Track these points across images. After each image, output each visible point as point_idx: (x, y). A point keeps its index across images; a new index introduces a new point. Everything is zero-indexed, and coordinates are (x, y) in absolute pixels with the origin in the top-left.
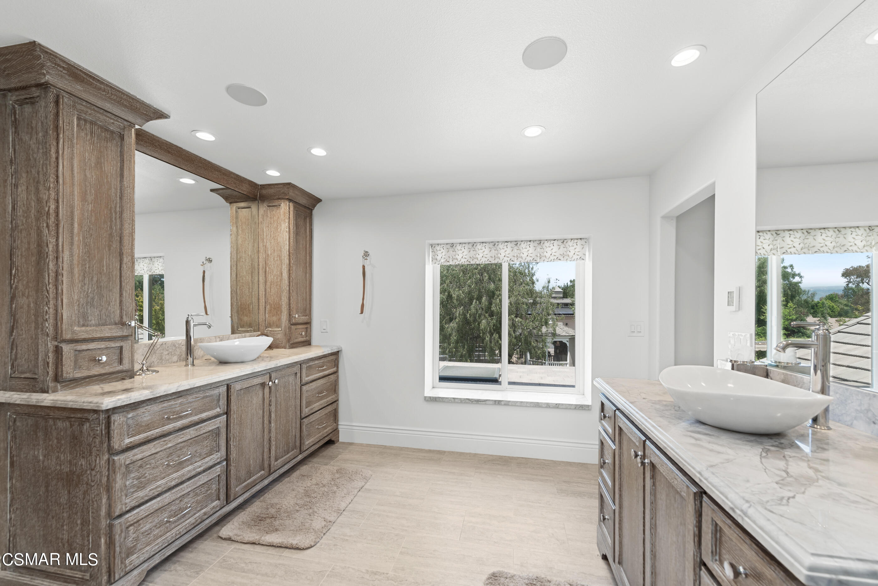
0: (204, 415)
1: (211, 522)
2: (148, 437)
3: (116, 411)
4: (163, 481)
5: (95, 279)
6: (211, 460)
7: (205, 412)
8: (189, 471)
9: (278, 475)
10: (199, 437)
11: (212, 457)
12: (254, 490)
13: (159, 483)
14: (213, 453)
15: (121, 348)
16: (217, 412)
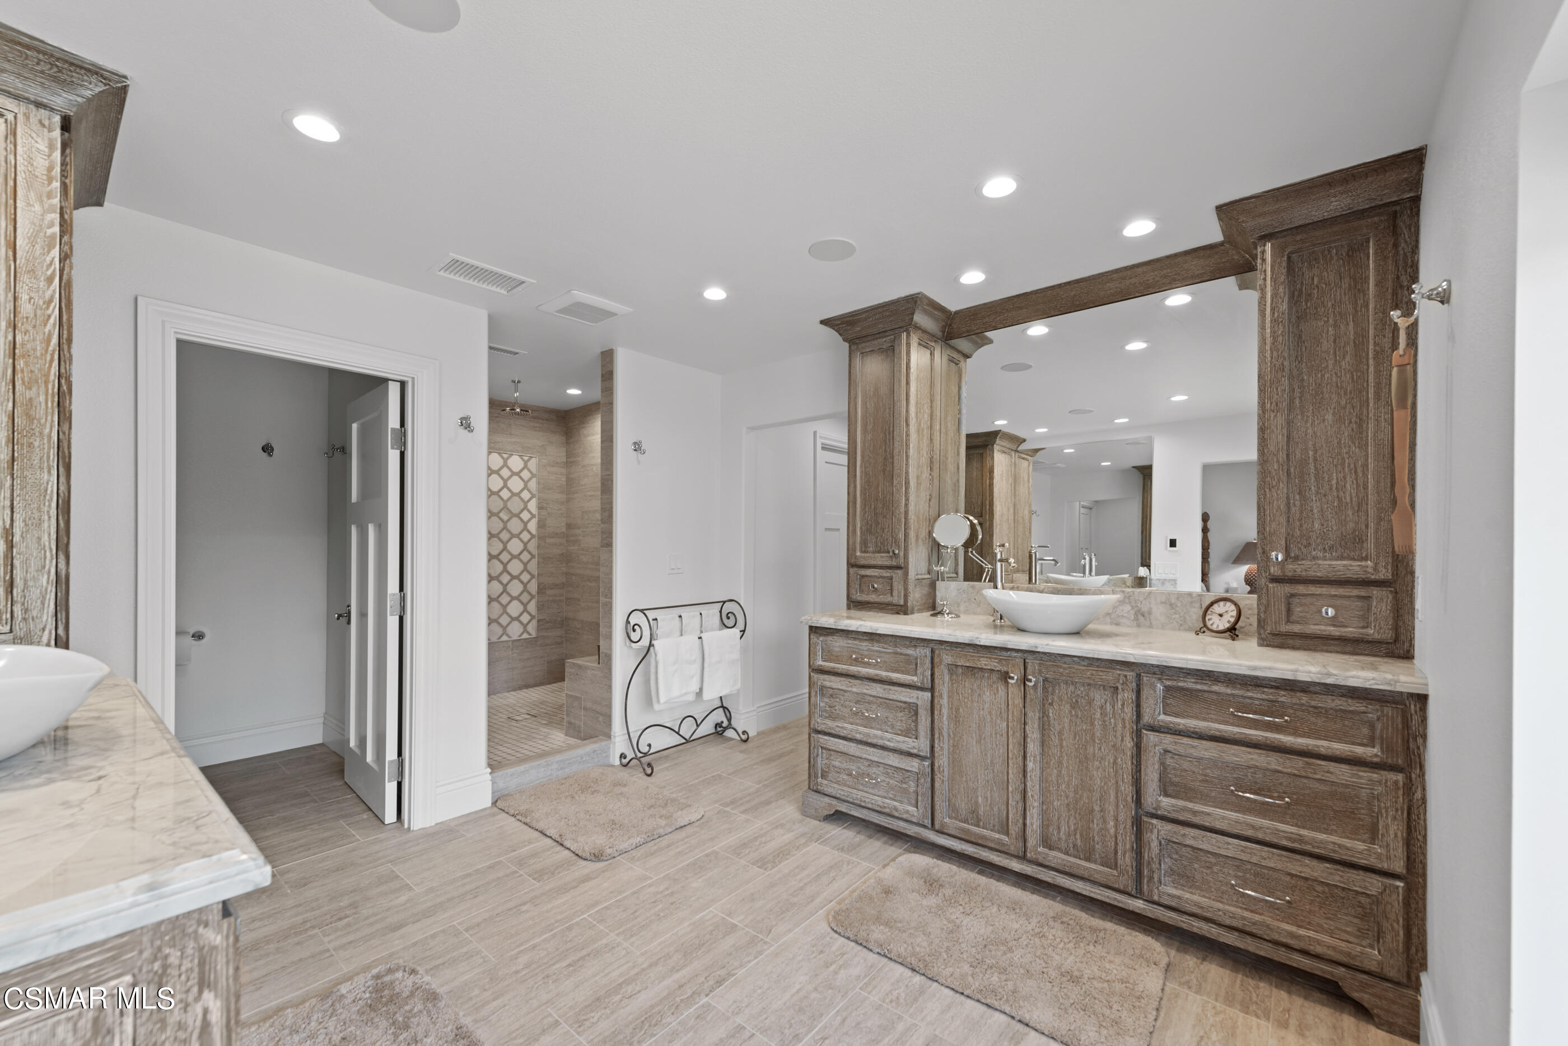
0: (895, 676)
1: (904, 829)
2: (834, 668)
3: (819, 631)
4: (849, 726)
5: (873, 507)
6: (904, 742)
7: (898, 673)
8: (876, 736)
9: (1049, 880)
10: (891, 702)
11: (907, 739)
12: (984, 854)
13: (846, 725)
14: (911, 735)
15: (891, 578)
16: (913, 681)
